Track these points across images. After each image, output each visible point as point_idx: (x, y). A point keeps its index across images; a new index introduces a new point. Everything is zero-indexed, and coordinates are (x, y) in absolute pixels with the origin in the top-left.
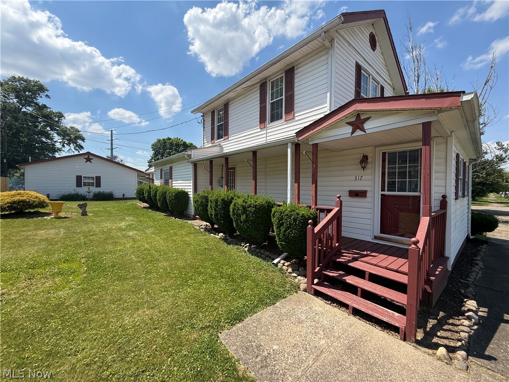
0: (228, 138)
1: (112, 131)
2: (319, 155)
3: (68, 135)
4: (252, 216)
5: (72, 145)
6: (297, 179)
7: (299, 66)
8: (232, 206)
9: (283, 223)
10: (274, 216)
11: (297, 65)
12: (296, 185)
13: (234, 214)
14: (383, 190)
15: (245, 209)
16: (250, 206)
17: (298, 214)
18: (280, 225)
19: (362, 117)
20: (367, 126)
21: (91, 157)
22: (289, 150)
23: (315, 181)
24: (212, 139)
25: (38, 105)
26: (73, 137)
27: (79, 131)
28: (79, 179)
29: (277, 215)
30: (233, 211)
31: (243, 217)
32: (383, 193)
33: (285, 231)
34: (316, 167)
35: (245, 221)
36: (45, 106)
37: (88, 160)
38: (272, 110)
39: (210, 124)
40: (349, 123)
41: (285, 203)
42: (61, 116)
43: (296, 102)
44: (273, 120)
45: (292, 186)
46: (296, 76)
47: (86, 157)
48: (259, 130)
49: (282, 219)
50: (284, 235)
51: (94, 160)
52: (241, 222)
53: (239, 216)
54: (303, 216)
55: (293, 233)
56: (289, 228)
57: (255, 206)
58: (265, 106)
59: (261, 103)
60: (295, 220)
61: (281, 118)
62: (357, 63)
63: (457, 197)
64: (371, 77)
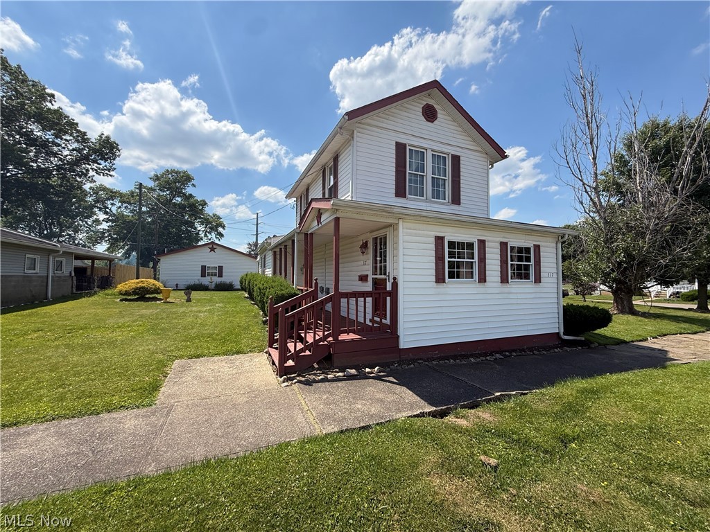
1: (257, 214)
3: (210, 223)
5: (213, 234)
11: (339, 153)
19: (321, 212)
20: (322, 219)
21: (214, 247)
25: (185, 195)
26: (215, 225)
27: (220, 218)
28: (203, 268)
36: (191, 196)
37: (212, 249)
39: (300, 210)
40: (316, 217)
42: (204, 204)
43: (339, 188)
46: (339, 164)
47: (211, 246)
51: (218, 250)
58: (325, 192)
59: (323, 189)
62: (396, 142)
63: (440, 279)
64: (429, 151)
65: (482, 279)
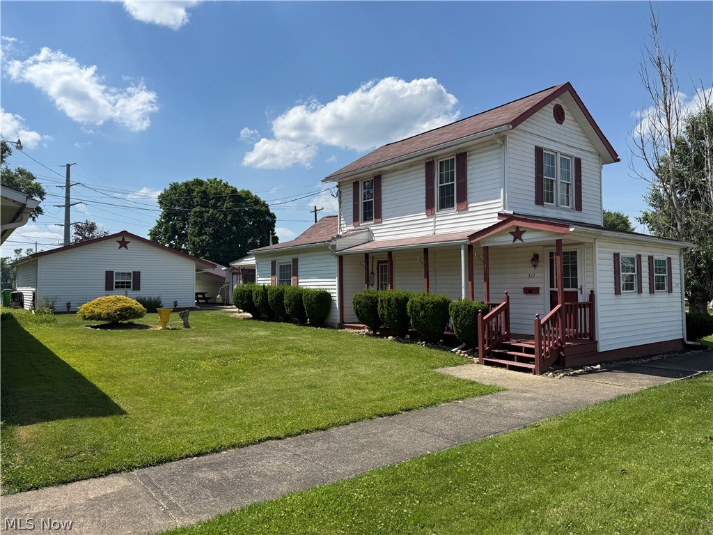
0: (381, 222)
2: (490, 257)
4: (430, 312)
6: (470, 277)
7: (472, 152)
8: (409, 304)
9: (459, 315)
10: (451, 309)
11: (469, 151)
12: (470, 283)
13: (411, 311)
14: (552, 286)
15: (423, 306)
16: (428, 303)
17: (471, 307)
18: (456, 317)
19: (521, 230)
20: (524, 236)
21: (127, 239)
22: (462, 251)
23: (487, 279)
24: (356, 219)
28: (109, 275)
29: (454, 308)
30: (411, 308)
31: (422, 313)
32: (552, 289)
33: (461, 321)
34: (488, 267)
35: (423, 317)
37: (123, 244)
38: (442, 194)
39: (352, 199)
40: (511, 233)
41: (460, 299)
43: (469, 191)
44: (442, 206)
45: (466, 284)
46: (468, 163)
47: (120, 239)
48: (425, 217)
49: (458, 311)
50: (460, 324)
51: (132, 245)
52: (419, 318)
53: (418, 312)
54: (475, 308)
55: (467, 322)
56: (464, 318)
57: (433, 303)
58: (433, 190)
59: (427, 185)
60: (469, 311)
61: (453, 206)
62: (536, 147)
63: (617, 292)
64: (558, 154)
65: (640, 291)
